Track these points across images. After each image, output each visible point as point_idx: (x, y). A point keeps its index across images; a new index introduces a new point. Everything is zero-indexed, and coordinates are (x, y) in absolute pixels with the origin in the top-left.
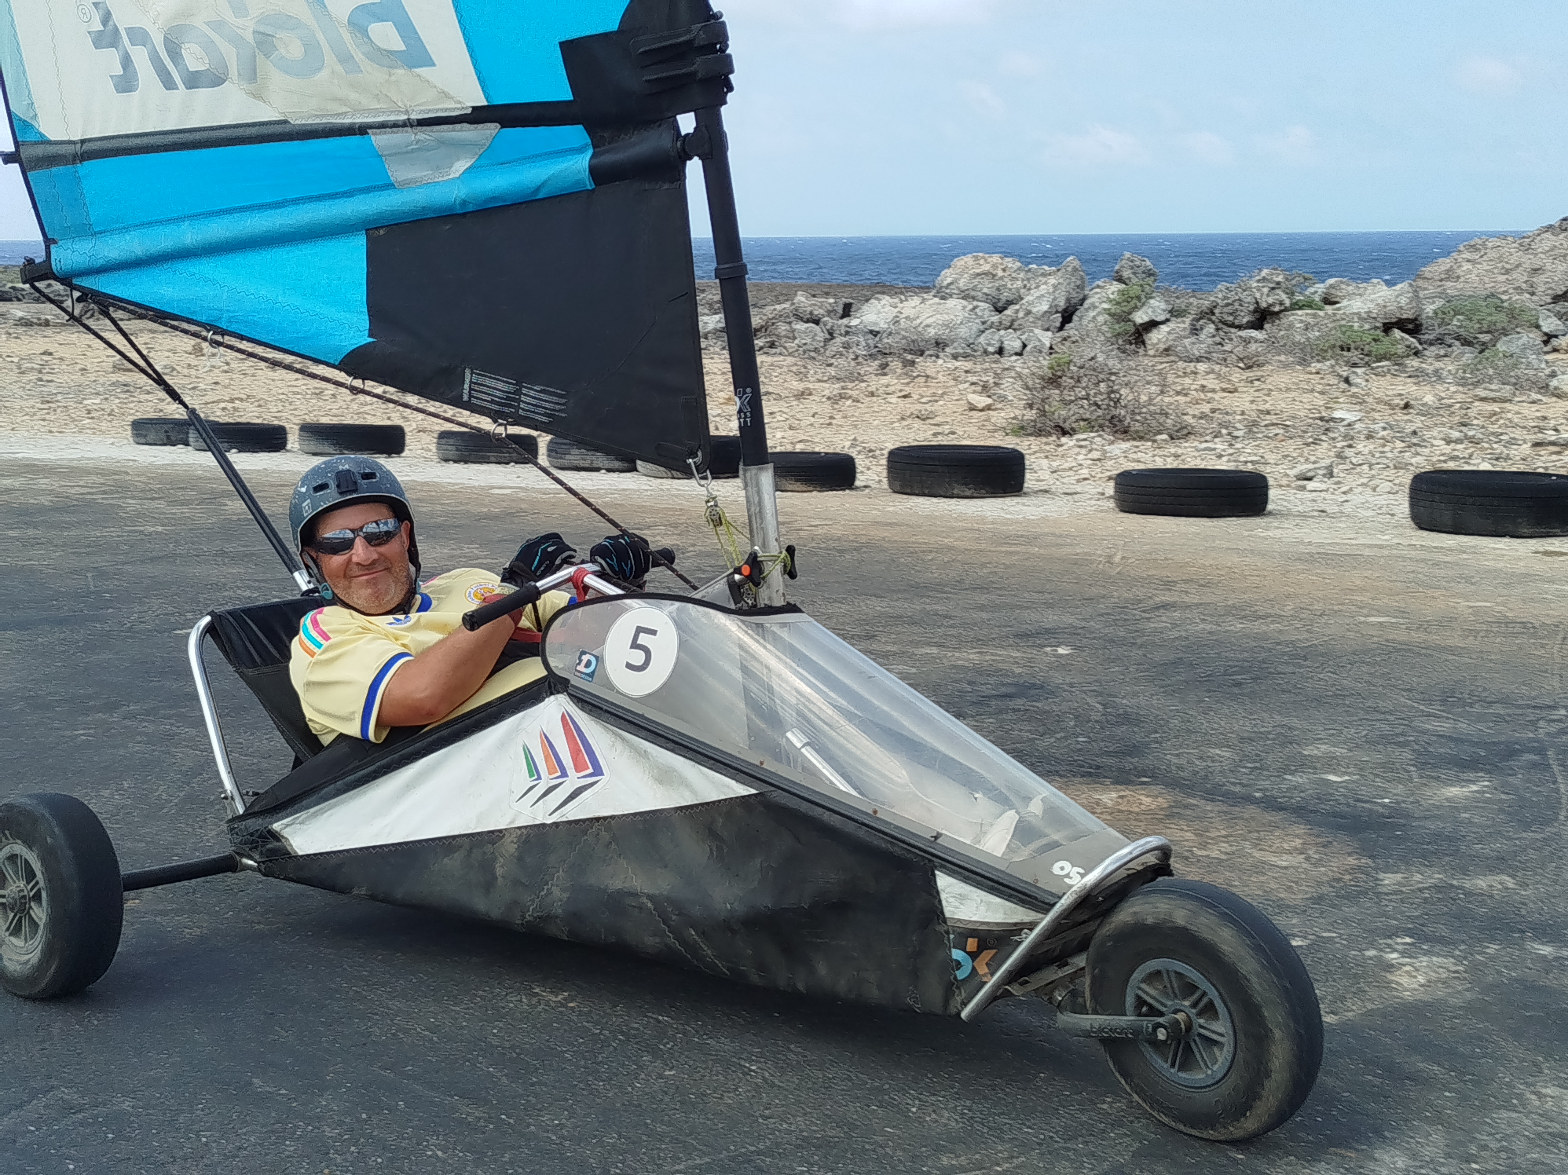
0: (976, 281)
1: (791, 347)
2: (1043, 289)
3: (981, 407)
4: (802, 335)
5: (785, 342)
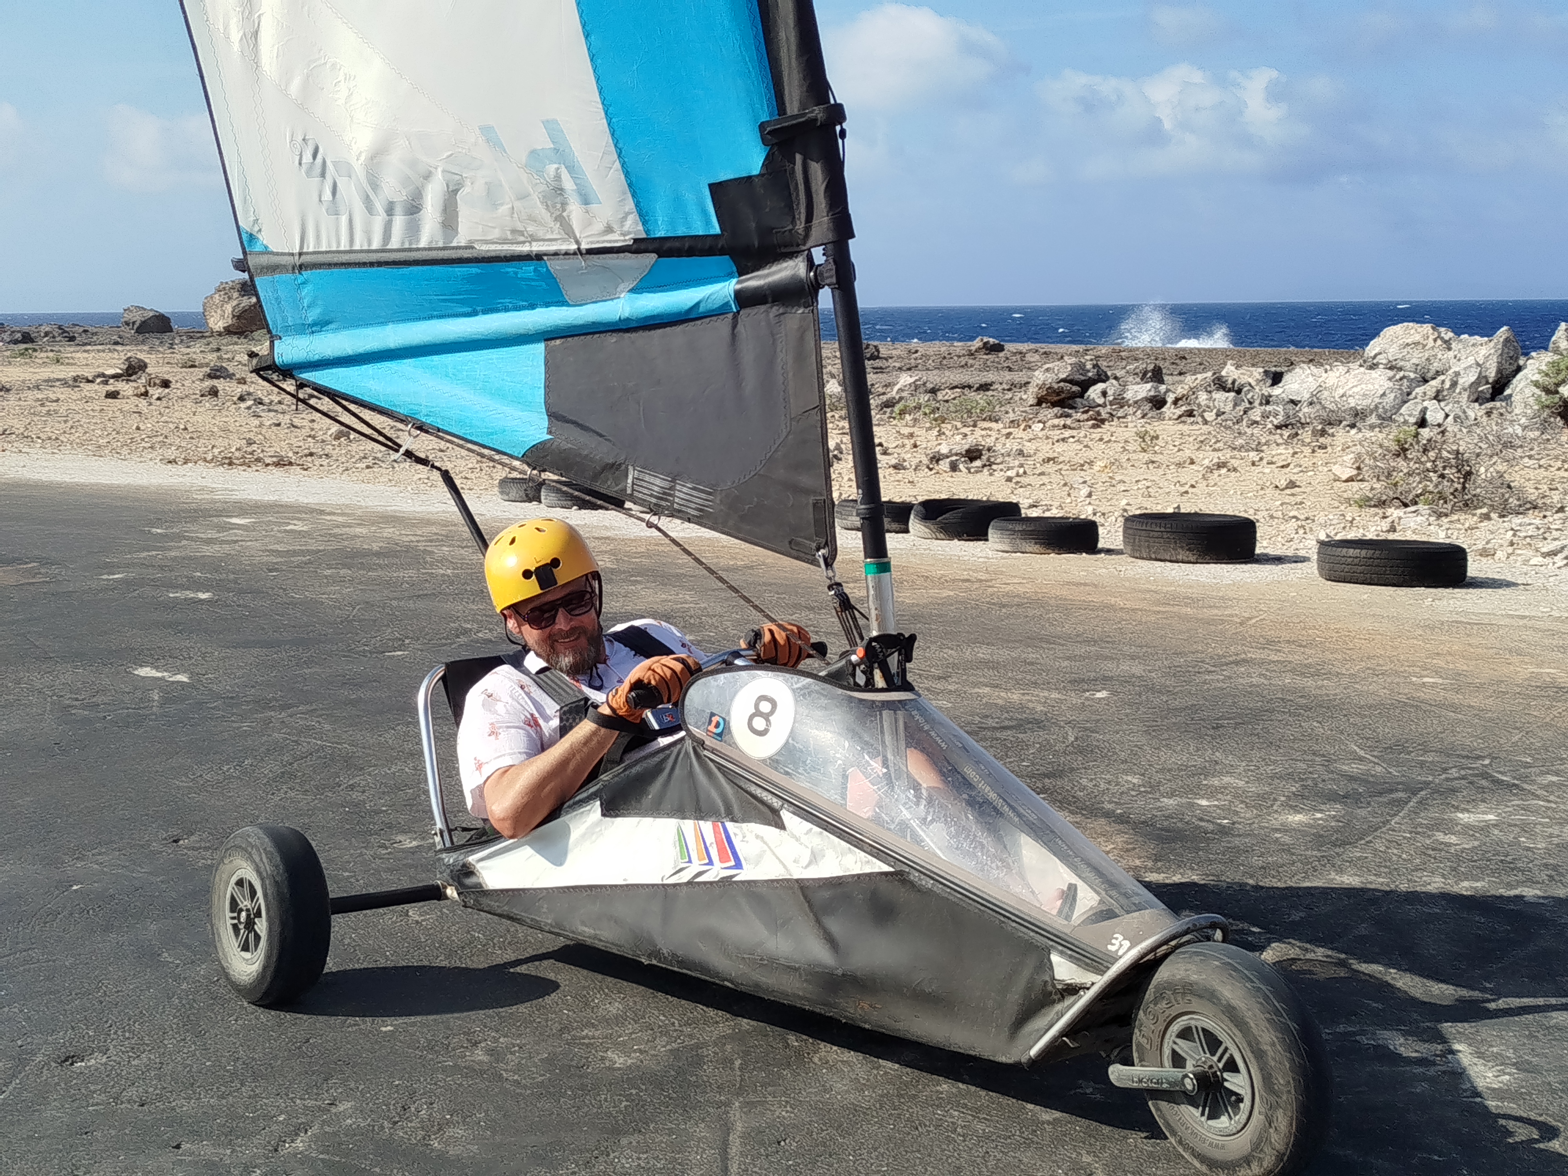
0: (1404, 351)
1: (1210, 416)
2: (1471, 360)
3: (1344, 477)
4: (1222, 405)
5: (1204, 411)
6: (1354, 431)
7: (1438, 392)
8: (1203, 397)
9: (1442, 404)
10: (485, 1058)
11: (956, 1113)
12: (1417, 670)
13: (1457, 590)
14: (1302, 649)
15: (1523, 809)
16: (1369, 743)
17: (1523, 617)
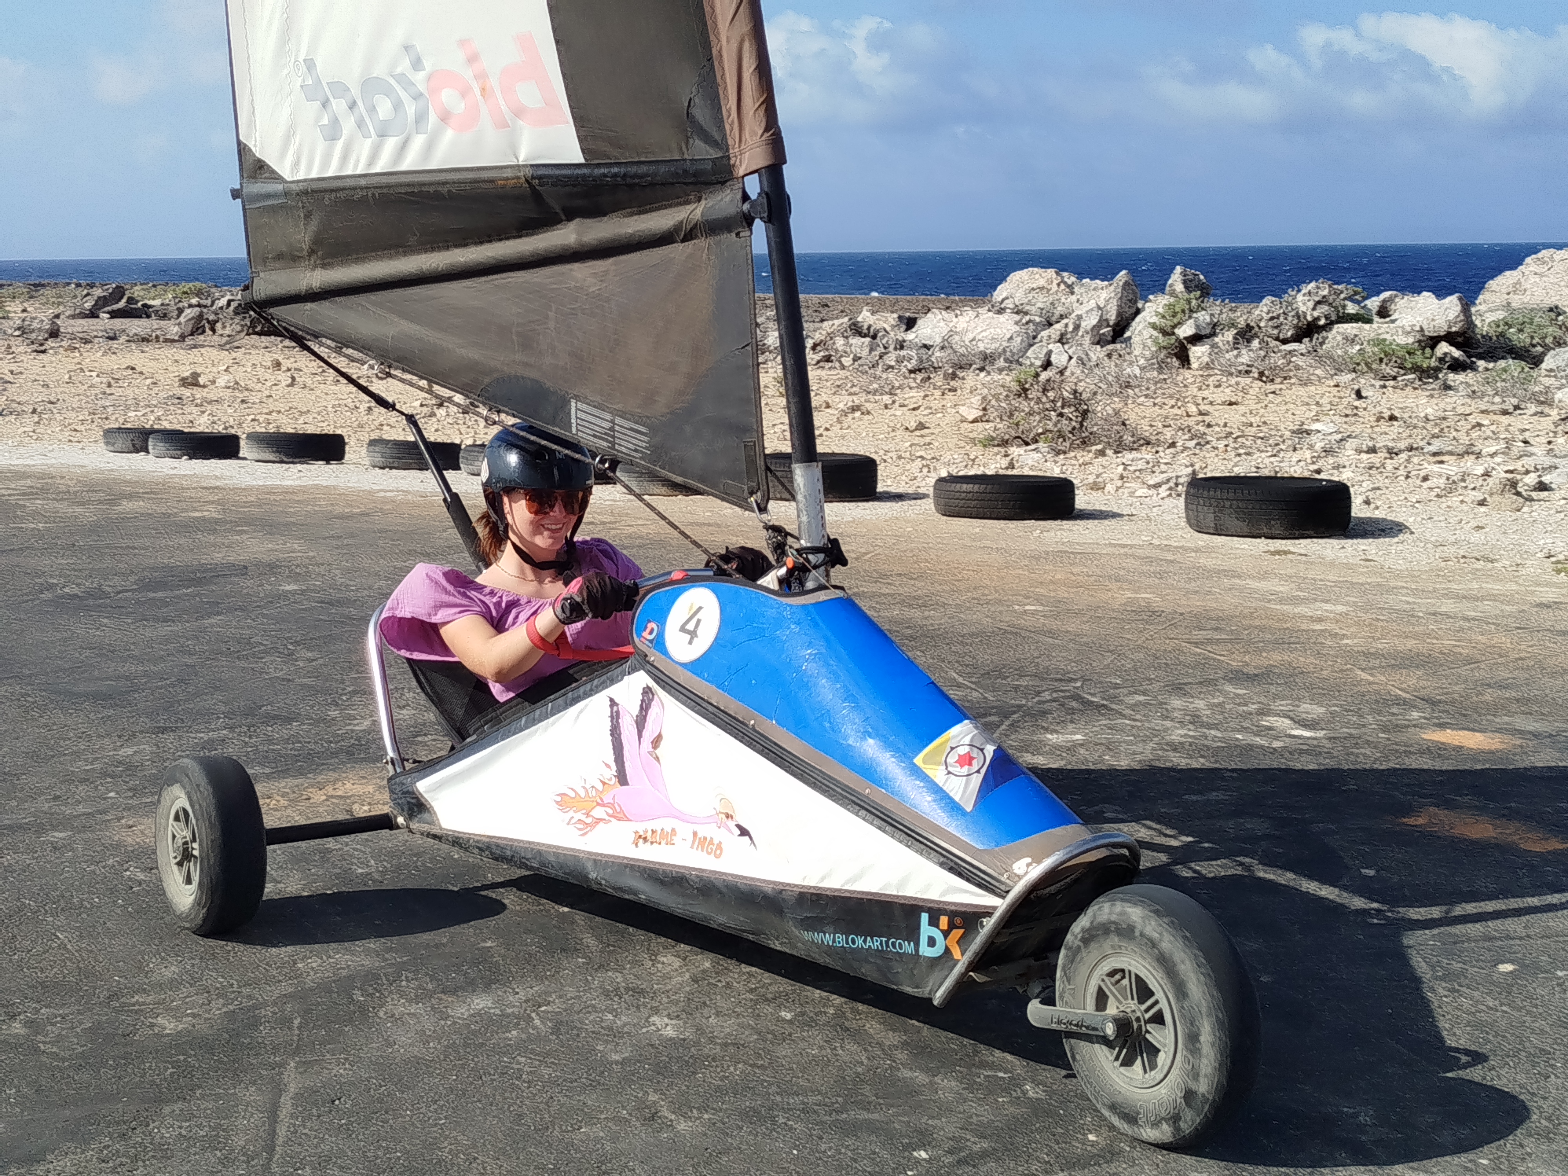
0: (1030, 296)
1: (847, 361)
2: (1092, 304)
3: (971, 418)
4: (858, 350)
5: (842, 356)
6: (983, 374)
7: (1062, 335)
8: (840, 342)
9: (1066, 347)
10: (22, 1031)
11: (523, 1059)
12: (1020, 598)
13: (1065, 522)
14: (913, 582)
15: (1109, 728)
16: (968, 670)
17: (1124, 546)
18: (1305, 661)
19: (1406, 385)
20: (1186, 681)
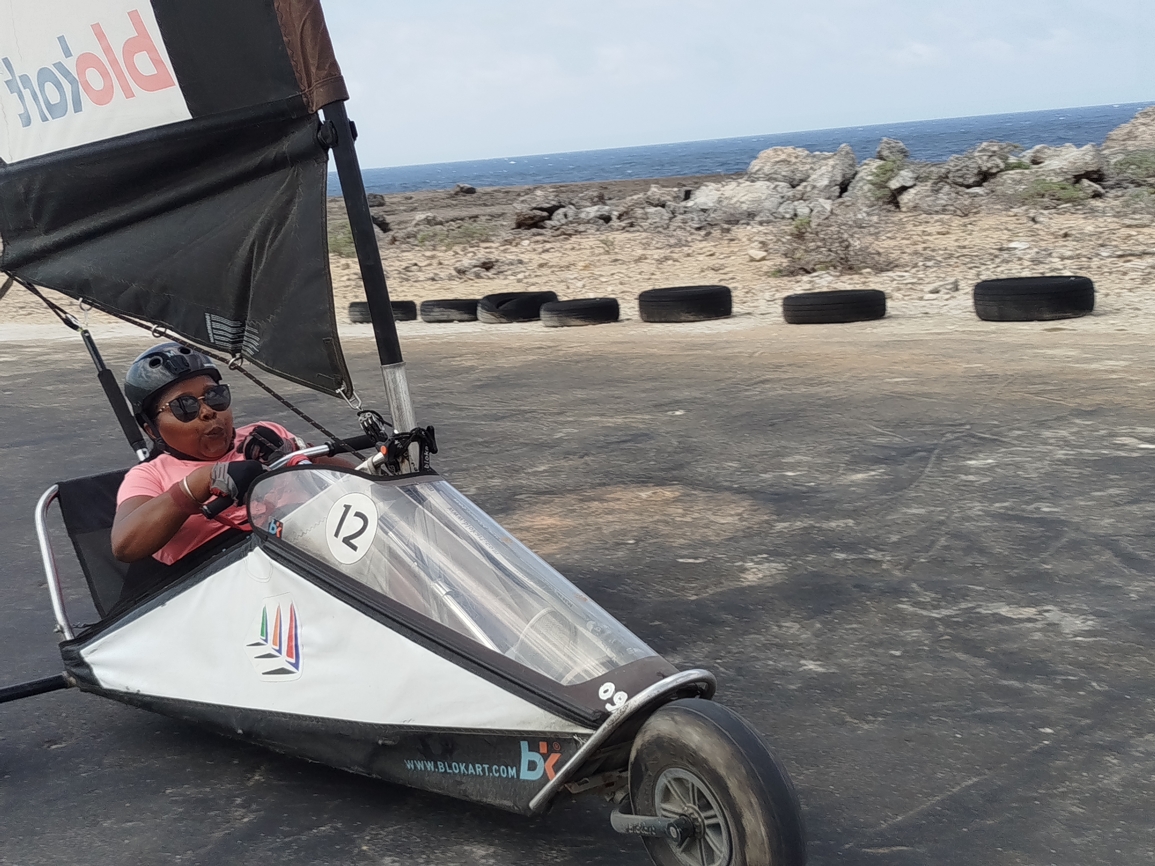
0: (776, 167)
1: (646, 225)
2: (823, 170)
3: (758, 258)
4: (653, 216)
5: (641, 222)
6: (749, 228)
7: (803, 194)
8: (639, 212)
9: (807, 202)
15: (1009, 454)
16: (882, 424)
18: (1119, 399)
19: (1065, 212)
20: (1043, 419)
